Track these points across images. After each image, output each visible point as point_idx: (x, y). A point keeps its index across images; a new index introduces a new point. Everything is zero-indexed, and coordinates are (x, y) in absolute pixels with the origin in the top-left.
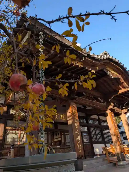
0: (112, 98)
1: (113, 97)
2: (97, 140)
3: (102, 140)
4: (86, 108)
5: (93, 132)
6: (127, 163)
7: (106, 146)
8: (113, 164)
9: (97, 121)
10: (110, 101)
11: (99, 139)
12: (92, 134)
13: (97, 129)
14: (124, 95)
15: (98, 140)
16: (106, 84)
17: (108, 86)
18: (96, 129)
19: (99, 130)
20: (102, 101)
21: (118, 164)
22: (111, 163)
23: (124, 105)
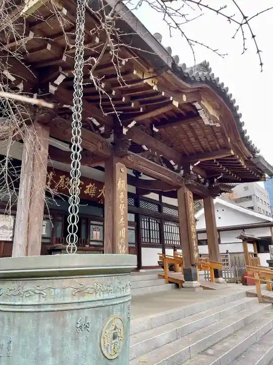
0: (195, 165)
1: (199, 162)
2: (150, 240)
3: (159, 242)
4: (140, 177)
5: (144, 225)
6: (199, 284)
7: (164, 252)
8: (174, 284)
9: (157, 204)
10: (191, 169)
11: (154, 240)
12: (143, 228)
13: (153, 221)
14: (220, 163)
15: (152, 241)
16: (190, 134)
17: (193, 139)
18: (151, 221)
19: (157, 223)
20: (176, 167)
21: (184, 285)
22: (170, 282)
23: (215, 180)
